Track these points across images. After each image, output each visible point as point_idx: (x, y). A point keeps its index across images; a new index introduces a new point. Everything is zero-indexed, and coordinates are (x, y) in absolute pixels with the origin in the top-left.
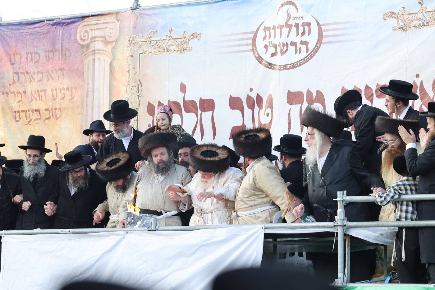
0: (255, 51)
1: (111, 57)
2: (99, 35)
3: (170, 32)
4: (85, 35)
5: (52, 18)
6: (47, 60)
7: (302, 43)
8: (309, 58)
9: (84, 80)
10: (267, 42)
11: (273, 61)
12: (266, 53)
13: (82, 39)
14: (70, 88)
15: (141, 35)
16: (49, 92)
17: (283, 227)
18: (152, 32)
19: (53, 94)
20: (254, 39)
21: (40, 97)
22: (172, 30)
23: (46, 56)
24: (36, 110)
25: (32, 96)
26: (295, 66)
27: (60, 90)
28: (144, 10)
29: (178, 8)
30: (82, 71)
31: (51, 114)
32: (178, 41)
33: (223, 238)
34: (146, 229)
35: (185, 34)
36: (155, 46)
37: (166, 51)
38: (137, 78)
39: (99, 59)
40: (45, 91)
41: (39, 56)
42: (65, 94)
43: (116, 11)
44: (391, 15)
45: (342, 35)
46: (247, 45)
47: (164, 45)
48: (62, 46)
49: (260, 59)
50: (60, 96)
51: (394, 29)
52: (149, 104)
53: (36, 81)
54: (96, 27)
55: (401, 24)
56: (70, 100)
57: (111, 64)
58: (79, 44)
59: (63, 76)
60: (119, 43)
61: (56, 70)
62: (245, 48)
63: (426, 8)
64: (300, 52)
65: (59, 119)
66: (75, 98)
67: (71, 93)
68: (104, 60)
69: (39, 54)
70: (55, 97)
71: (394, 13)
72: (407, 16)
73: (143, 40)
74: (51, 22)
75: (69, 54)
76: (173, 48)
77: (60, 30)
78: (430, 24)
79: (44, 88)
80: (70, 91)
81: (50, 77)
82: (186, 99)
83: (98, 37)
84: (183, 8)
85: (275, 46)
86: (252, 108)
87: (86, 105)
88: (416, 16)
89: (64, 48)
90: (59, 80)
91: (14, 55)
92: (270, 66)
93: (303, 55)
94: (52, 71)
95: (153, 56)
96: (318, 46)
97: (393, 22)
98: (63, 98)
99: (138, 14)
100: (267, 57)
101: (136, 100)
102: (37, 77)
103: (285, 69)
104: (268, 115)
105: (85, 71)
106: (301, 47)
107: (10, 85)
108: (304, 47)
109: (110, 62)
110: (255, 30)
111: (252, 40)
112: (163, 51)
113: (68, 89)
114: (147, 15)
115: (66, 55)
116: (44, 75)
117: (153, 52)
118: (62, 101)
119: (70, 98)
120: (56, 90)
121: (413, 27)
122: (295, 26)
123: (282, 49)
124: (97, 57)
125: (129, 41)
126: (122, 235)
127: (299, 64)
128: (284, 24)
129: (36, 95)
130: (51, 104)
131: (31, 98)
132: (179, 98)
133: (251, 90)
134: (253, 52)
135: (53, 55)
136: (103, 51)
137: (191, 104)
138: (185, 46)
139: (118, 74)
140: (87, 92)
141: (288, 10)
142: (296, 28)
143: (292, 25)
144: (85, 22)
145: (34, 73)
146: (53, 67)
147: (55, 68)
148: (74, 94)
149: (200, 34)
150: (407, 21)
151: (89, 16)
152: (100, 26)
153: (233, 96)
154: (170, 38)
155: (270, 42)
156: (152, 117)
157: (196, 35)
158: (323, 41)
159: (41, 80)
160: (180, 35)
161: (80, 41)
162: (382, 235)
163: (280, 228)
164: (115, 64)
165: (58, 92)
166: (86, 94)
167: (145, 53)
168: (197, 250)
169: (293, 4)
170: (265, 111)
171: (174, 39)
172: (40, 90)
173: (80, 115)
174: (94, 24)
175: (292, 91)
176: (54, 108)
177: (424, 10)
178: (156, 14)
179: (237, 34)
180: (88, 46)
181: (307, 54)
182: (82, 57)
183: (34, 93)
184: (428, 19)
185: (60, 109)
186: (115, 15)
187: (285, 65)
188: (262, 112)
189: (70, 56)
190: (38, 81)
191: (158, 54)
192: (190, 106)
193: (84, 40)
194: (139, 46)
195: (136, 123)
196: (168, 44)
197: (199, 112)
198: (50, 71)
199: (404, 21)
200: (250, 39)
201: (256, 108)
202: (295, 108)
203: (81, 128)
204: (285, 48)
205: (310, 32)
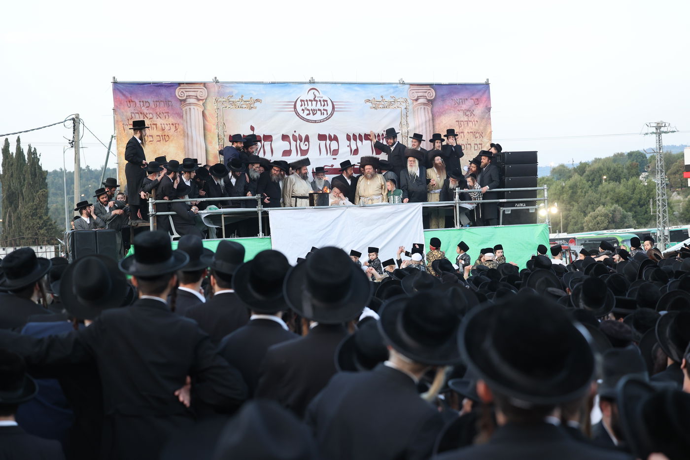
1: (203, 108)
3: (242, 97)
4: (182, 94)
7: (324, 110)
8: (328, 118)
10: (303, 107)
11: (308, 117)
12: (303, 113)
13: (180, 96)
14: (174, 124)
15: (223, 97)
16: (159, 125)
20: (295, 105)
24: (150, 136)
26: (321, 121)
27: (167, 124)
28: (221, 83)
29: (246, 85)
30: (181, 114)
31: (161, 139)
32: (247, 102)
35: (251, 99)
37: (240, 107)
38: (222, 121)
39: (194, 108)
40: (156, 125)
42: (171, 127)
44: (369, 101)
45: (345, 108)
46: (291, 108)
47: (238, 104)
48: (165, 99)
49: (300, 116)
51: (371, 108)
54: (189, 90)
55: (374, 106)
56: (175, 131)
57: (203, 113)
59: (168, 116)
60: (208, 101)
61: (163, 113)
62: (290, 110)
63: (385, 100)
64: (323, 115)
65: (168, 142)
66: (179, 130)
67: (175, 126)
68: (198, 109)
69: (149, 103)
73: (224, 100)
74: (156, 84)
75: (171, 104)
76: (244, 106)
78: (387, 107)
79: (155, 123)
83: (192, 96)
84: (249, 85)
85: (309, 110)
86: (296, 141)
87: (187, 135)
88: (380, 103)
89: (167, 100)
90: (165, 119)
91: (129, 102)
92: (308, 121)
93: (325, 116)
94: (160, 114)
95: (231, 109)
96: (332, 112)
97: (369, 104)
98: (169, 130)
100: (304, 115)
101: (222, 133)
102: (149, 116)
103: (316, 123)
104: (306, 145)
105: (184, 114)
106: (323, 112)
107: (128, 120)
108: (325, 112)
109: (202, 110)
110: (295, 101)
115: (169, 104)
116: (154, 115)
119: (175, 129)
120: (164, 124)
121: (380, 108)
123: (313, 112)
124: (192, 107)
125: (216, 100)
127: (323, 120)
128: (313, 99)
133: (295, 132)
134: (295, 112)
135: (160, 104)
138: (252, 106)
140: (186, 127)
141: (314, 92)
142: (320, 102)
143: (317, 100)
144: (181, 86)
148: (177, 127)
149: (261, 100)
151: (184, 83)
152: (193, 90)
153: (284, 134)
154: (242, 101)
155: (305, 108)
157: (259, 100)
160: (249, 99)
161: (179, 98)
164: (207, 113)
165: (166, 126)
167: (226, 108)
169: (316, 90)
170: (304, 143)
171: (245, 101)
172: (152, 124)
173: (183, 140)
174: (188, 88)
175: (320, 134)
176: (163, 135)
178: (232, 87)
179: (284, 102)
180: (185, 100)
181: (327, 116)
182: (181, 106)
184: (386, 105)
185: (168, 136)
186: (204, 84)
187: (316, 121)
188: (302, 144)
191: (235, 109)
194: (222, 103)
196: (241, 104)
197: (263, 142)
198: (158, 113)
199: (376, 104)
200: (292, 105)
201: (298, 141)
202: (323, 143)
203: (185, 147)
204: (315, 112)
205: (327, 105)
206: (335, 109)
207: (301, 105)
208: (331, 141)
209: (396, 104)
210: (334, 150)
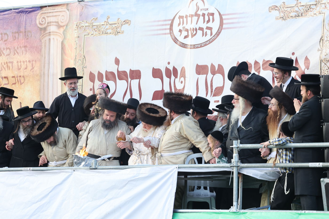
0: (172, 34)
1: (63, 37)
2: (53, 21)
3: (107, 19)
4: (43, 21)
5: (18, 7)
6: (14, 39)
7: (208, 28)
8: (212, 39)
9: (42, 55)
10: (181, 27)
11: (185, 41)
12: (180, 36)
13: (40, 24)
14: (31, 61)
15: (85, 21)
16: (15, 63)
17: (192, 167)
18: (94, 19)
19: (18, 65)
20: (171, 25)
21: (8, 67)
22: (109, 18)
23: (13, 36)
24: (5, 77)
25: (2, 66)
26: (202, 46)
27: (24, 62)
28: (88, 2)
29: (114, 1)
30: (40, 48)
31: (17, 81)
32: (113, 25)
33: (147, 175)
34: (88, 168)
35: (118, 21)
36: (96, 30)
37: (104, 33)
38: (82, 53)
39: (54, 39)
40: (12, 63)
41: (8, 36)
42: (28, 65)
43: (67, 3)
44: (275, 8)
45: (238, 23)
46: (166, 29)
47: (103, 29)
48: (25, 29)
49: (175, 40)
50: (23, 66)
51: (277, 19)
52: (91, 73)
53: (5, 55)
54: (51, 14)
55: (282, 15)
56: (31, 70)
57: (62, 43)
58: (38, 27)
59: (26, 51)
60: (69, 27)
61: (20, 47)
62: (164, 32)
63: (300, 3)
64: (206, 35)
65: (23, 84)
66: (35, 69)
67: (32, 64)
68: (57, 39)
70: (20, 67)
71: (277, 7)
72: (287, 9)
73: (87, 25)
74: (17, 11)
75: (31, 35)
76: (109, 31)
77: (24, 17)
78: (303, 15)
79: (11, 60)
80: (31, 63)
81: (16, 52)
82: (119, 70)
83: (53, 22)
84: (118, 1)
85: (187, 30)
86: (170, 77)
87: (44, 74)
88: (293, 9)
89: (27, 31)
90: (22, 54)
93: (208, 37)
94: (18, 48)
95: (94, 37)
96: (219, 31)
97: (276, 13)
98: (26, 68)
99: (83, 5)
100: (181, 39)
101: (81, 70)
102: (6, 52)
103: (194, 48)
104: (182, 82)
105: (42, 48)
106: (206, 31)
108: (209, 32)
109: (61, 41)
110: (172, 18)
111: (169, 26)
112: (102, 33)
113: (29, 61)
114: (90, 6)
115: (28, 36)
116: (12, 50)
117: (94, 34)
118: (25, 71)
119: (31, 68)
120: (20, 62)
121: (291, 17)
122: (202, 16)
123: (192, 33)
124: (52, 37)
125: (77, 25)
126: (70, 172)
127: (205, 44)
128: (194, 14)
129: (5, 66)
130: (17, 72)
131: (1, 68)
132: (114, 69)
133: (169, 63)
134: (171, 35)
135: (19, 36)
136: (57, 32)
137: (123, 74)
138: (118, 30)
139: (68, 51)
140: (44, 63)
141: (197, 3)
142: (203, 17)
143: (200, 15)
144: (43, 11)
145: (4, 49)
146: (18, 45)
147: (19, 45)
148: (34, 65)
149: (130, 21)
150: (286, 12)
151: (46, 6)
152: (55, 14)
153: (155, 68)
154: (107, 24)
155: (183, 27)
156: (93, 83)
157: (127, 21)
158: (223, 27)
159: (9, 55)
160: (115, 21)
162: (266, 173)
163: (190, 167)
164: (66, 43)
165: (22, 63)
166: (43, 65)
167: (88, 35)
168: (127, 184)
170: (180, 79)
171: (110, 24)
172: (8, 62)
173: (39, 81)
174: (50, 13)
175: (199, 64)
176: (19, 75)
177: (299, 4)
178: (97, 5)
179: (159, 21)
180: (45, 29)
181: (212, 37)
182: (40, 37)
183: (3, 64)
184: (302, 11)
185: (23, 77)
186: (66, 5)
187: (194, 45)
188: (177, 80)
189: (31, 36)
190: (7, 55)
191: (98, 36)
192: (122, 75)
193: (42, 24)
194: (84, 29)
195: (81, 88)
196: (106, 28)
197: (129, 80)
198: (16, 48)
199: (284, 12)
200: (168, 25)
201: (173, 77)
202: (202, 77)
203: (40, 91)
204: (195, 32)
205: (213, 20)
206: (224, 26)
207: (179, 24)
208: (214, 75)
209: (318, 8)
210: (216, 89)
